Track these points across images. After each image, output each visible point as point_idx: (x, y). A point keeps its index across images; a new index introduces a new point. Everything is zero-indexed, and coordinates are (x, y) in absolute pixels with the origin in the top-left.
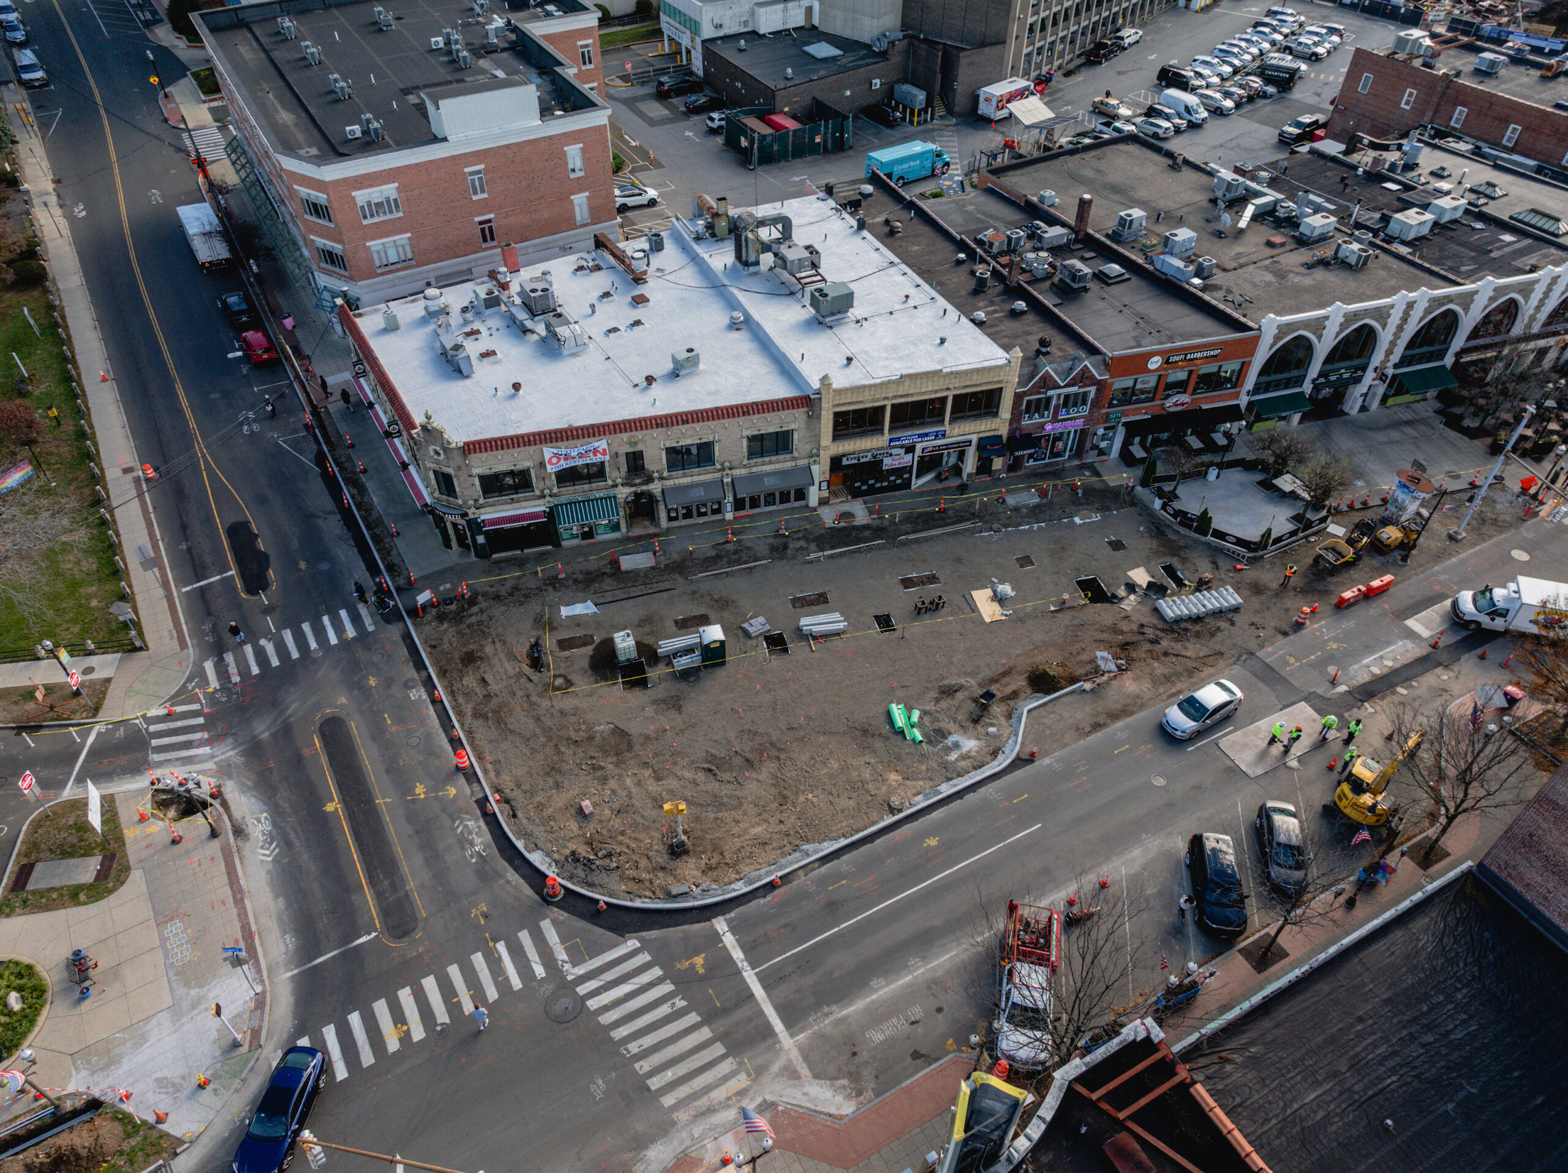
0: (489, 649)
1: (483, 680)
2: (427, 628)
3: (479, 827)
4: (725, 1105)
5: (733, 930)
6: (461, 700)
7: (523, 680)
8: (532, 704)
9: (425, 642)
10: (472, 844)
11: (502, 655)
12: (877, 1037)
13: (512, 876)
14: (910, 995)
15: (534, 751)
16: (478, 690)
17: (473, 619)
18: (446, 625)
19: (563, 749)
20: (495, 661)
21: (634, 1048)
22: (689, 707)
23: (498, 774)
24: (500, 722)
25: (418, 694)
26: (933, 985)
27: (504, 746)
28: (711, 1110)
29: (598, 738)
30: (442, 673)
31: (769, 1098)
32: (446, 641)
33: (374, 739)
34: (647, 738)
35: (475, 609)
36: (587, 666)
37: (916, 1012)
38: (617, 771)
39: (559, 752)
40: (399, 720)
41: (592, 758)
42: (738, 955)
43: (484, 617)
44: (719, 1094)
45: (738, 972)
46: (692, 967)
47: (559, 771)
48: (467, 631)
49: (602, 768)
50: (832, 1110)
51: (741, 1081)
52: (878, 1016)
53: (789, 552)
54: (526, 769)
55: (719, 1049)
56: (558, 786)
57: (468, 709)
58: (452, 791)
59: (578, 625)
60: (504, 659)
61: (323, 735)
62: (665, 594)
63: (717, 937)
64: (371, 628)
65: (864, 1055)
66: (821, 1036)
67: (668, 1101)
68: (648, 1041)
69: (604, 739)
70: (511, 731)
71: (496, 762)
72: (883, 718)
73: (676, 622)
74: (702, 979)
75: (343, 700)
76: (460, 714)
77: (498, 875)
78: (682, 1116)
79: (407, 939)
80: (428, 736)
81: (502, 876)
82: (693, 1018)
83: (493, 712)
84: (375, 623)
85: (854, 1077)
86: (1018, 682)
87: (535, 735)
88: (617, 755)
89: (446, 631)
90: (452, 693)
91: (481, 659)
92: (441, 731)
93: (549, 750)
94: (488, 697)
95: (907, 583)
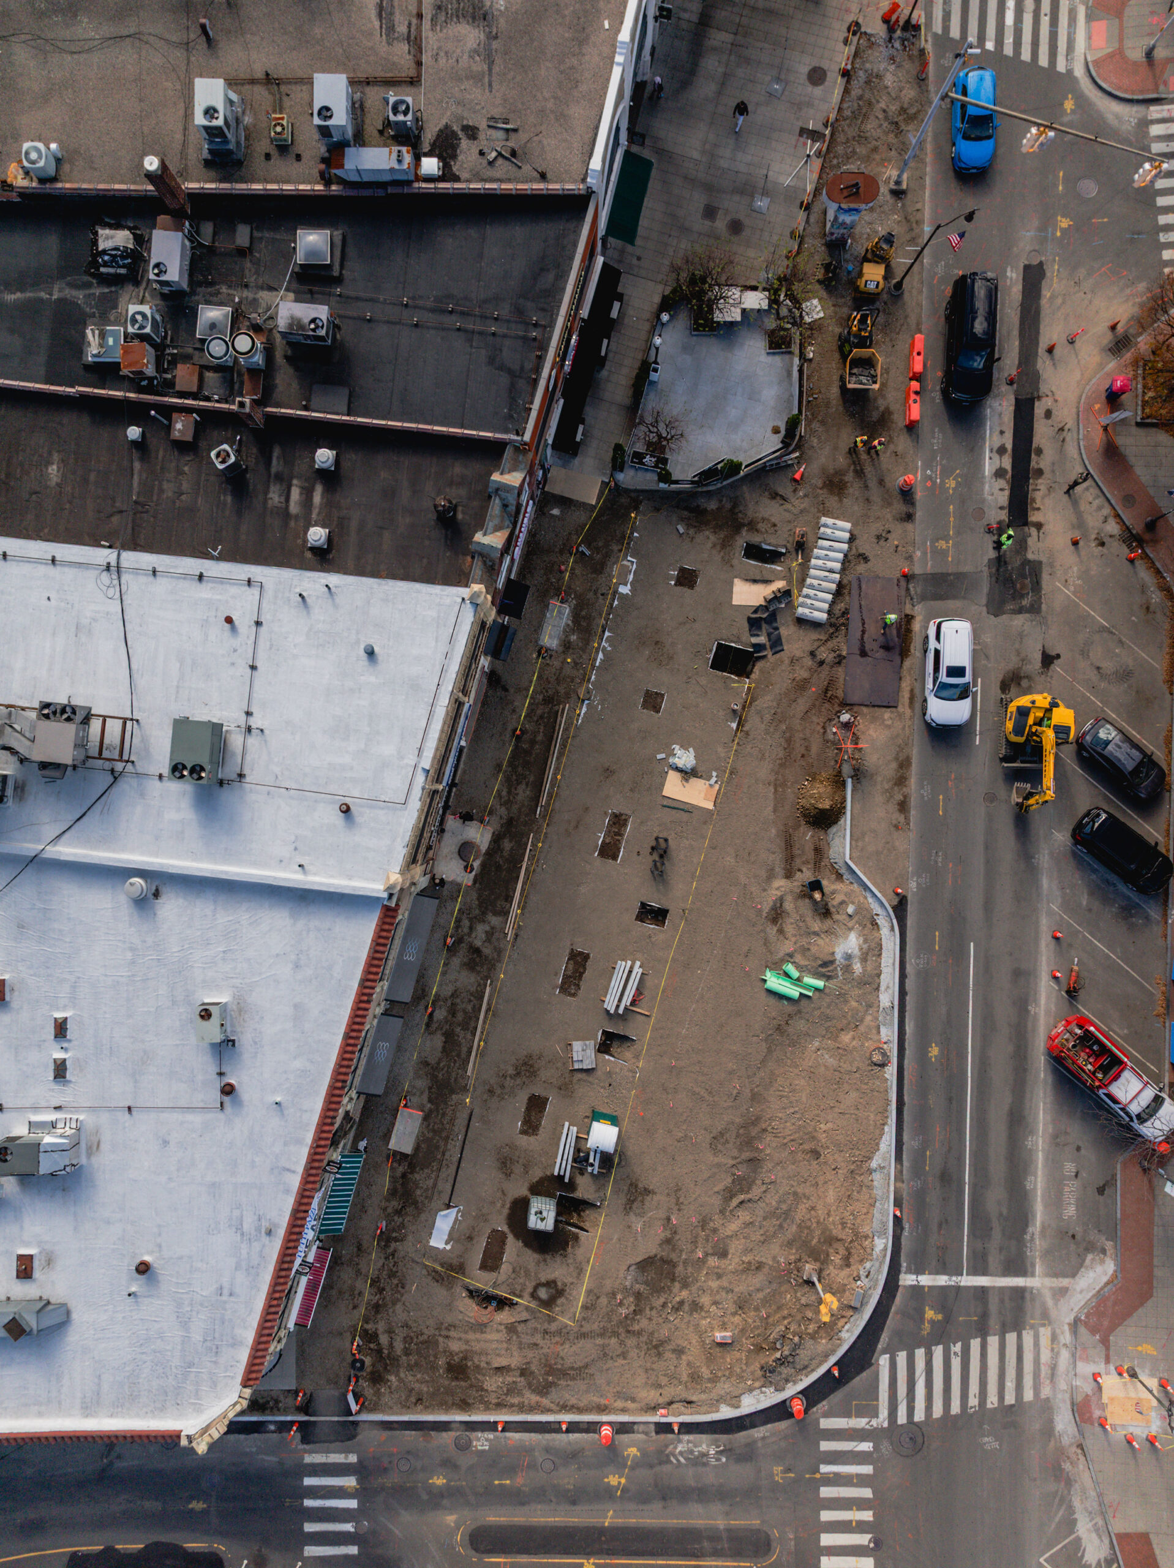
0: (455, 1346)
1: (497, 1369)
2: (386, 1399)
3: (689, 1442)
4: (1055, 1355)
5: (919, 1271)
6: (515, 1400)
7: (520, 1327)
8: (559, 1332)
9: (406, 1407)
10: (704, 1455)
11: (471, 1336)
12: (1071, 1211)
13: (758, 1433)
14: (1054, 1165)
15: (624, 1355)
16: (509, 1379)
17: (399, 1346)
18: (393, 1378)
19: (636, 1327)
20: (477, 1347)
21: (973, 1401)
22: (653, 1181)
23: (633, 1400)
24: (564, 1373)
25: (482, 1442)
26: (1057, 1141)
27: (600, 1380)
28: (1053, 1368)
29: (641, 1288)
30: (464, 1405)
31: (1070, 1318)
32: (417, 1386)
33: (523, 1504)
34: (668, 1241)
35: (384, 1339)
36: (536, 1256)
37: (1070, 1167)
38: (694, 1289)
39: (639, 1333)
40: (511, 1470)
41: (664, 1305)
42: (942, 1280)
43: (401, 1333)
44: (1045, 1356)
45: (958, 1289)
46: (932, 1322)
47: (662, 1343)
48: (413, 1359)
49: (682, 1303)
50: (1105, 1279)
51: (1045, 1333)
52: (1056, 1201)
53: (487, 951)
54: (640, 1371)
55: (1011, 1338)
56: (679, 1352)
57: (534, 1398)
58: (633, 1451)
59: (470, 1238)
60: (478, 1336)
61: (490, 1552)
62: (475, 1124)
63: (917, 1289)
64: (353, 1458)
65: (1078, 1230)
66: (1047, 1253)
67: (1028, 1395)
68: (974, 1388)
69: (646, 1283)
70: (586, 1366)
71: (619, 1395)
72: (772, 1001)
73: (523, 1132)
74: (947, 1319)
75: (451, 1519)
76: (531, 1409)
77: (751, 1445)
78: (1046, 1391)
79: (774, 1544)
80: (547, 1450)
81: (755, 1442)
82: (975, 1344)
83: (548, 1374)
84: (347, 1451)
85: (1090, 1247)
86: (807, 836)
87: (603, 1347)
88: (673, 1280)
89: (401, 1380)
90: (500, 1406)
91: (465, 1358)
92: (547, 1436)
93: (631, 1342)
94: (523, 1372)
95: (609, 851)
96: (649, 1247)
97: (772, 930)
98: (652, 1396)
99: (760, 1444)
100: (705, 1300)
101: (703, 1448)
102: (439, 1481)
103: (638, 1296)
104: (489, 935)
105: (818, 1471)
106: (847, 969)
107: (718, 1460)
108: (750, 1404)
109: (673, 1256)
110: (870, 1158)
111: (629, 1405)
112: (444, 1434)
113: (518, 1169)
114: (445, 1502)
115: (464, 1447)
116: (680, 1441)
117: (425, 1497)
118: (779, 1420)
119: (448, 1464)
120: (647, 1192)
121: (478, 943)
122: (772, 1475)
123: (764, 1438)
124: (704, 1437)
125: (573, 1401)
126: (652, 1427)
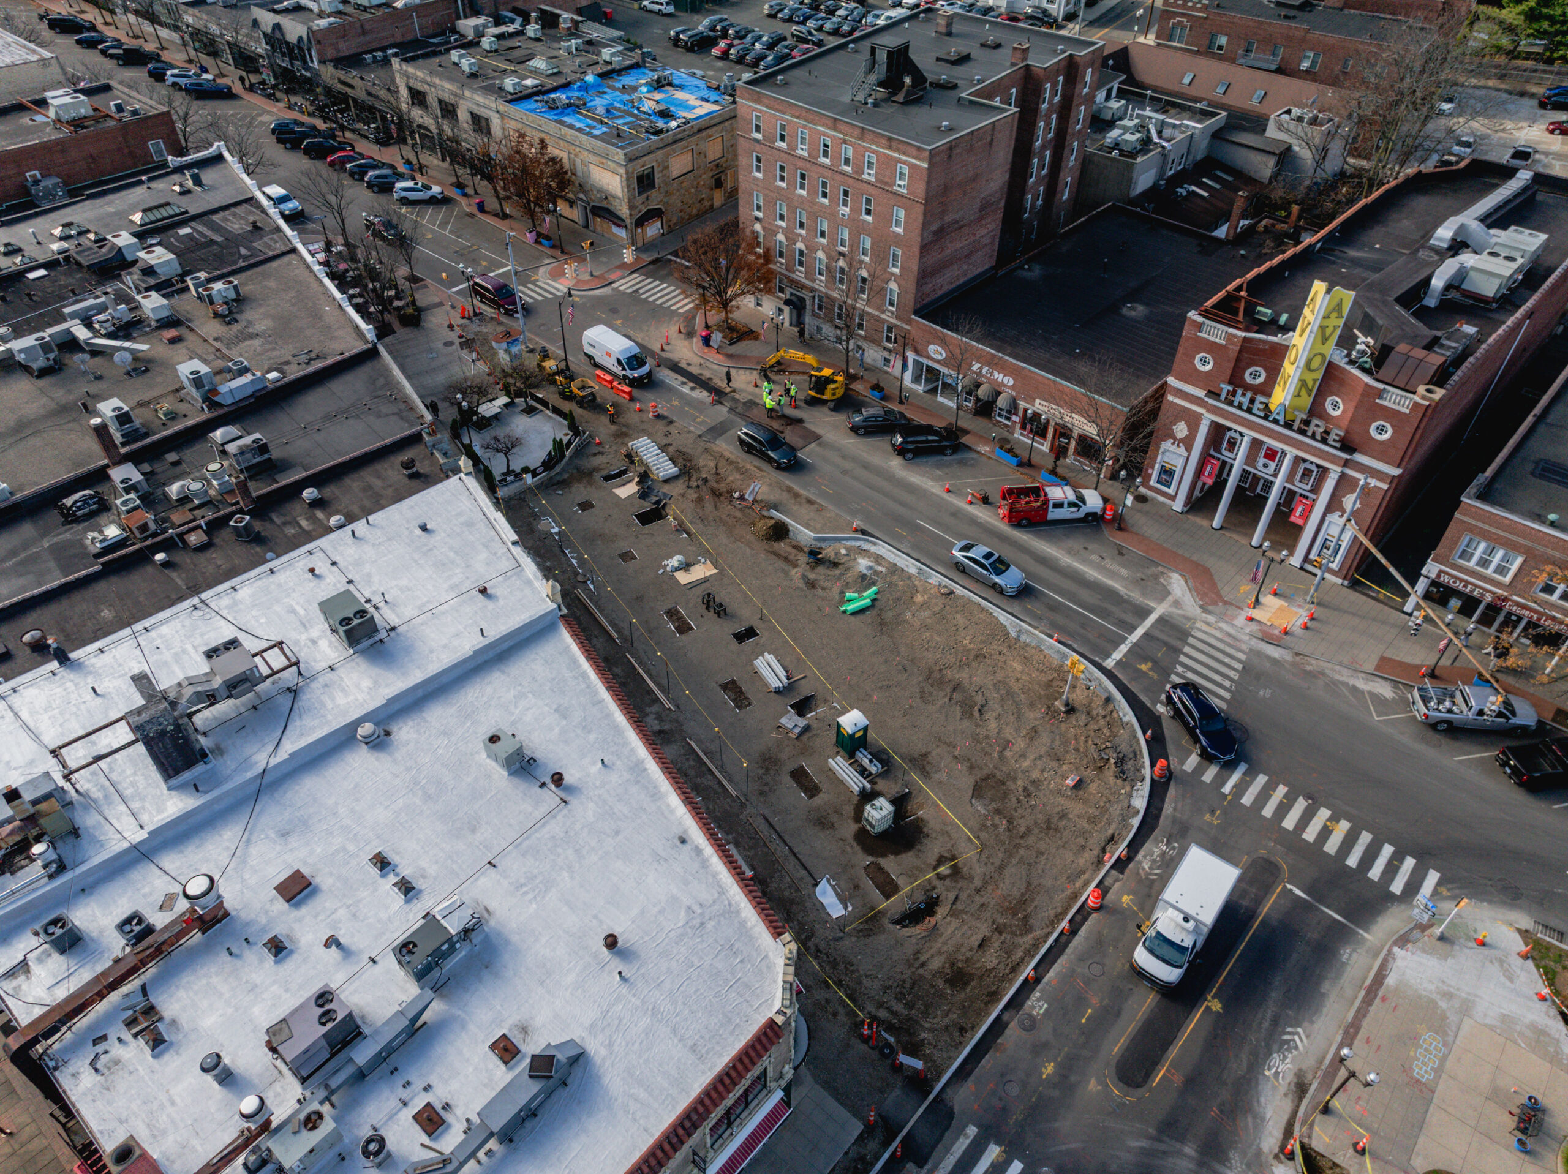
0: (936, 964)
1: (980, 946)
3: (1145, 857)
4: (1220, 629)
5: (1108, 655)
6: (1019, 954)
7: (959, 906)
8: (985, 883)
10: (1163, 854)
11: (937, 945)
12: (1124, 572)
14: (1087, 562)
16: (997, 945)
20: (949, 948)
21: (1227, 683)
23: (1084, 872)
24: (1023, 902)
25: (1037, 1004)
26: (1072, 553)
27: (1048, 882)
28: (1229, 635)
31: (1199, 611)
32: (947, 1021)
33: (1118, 1014)
35: (883, 1014)
36: (910, 854)
37: (1095, 558)
40: (1081, 1001)
42: (1124, 648)
44: (1218, 634)
45: (1135, 645)
46: (1151, 669)
50: (1182, 582)
51: (1199, 625)
52: (1113, 575)
55: (1191, 640)
57: (1029, 939)
58: (1126, 899)
59: (856, 887)
60: (941, 940)
61: (1148, 1075)
63: (1119, 663)
64: (972, 1131)
65: (1139, 575)
66: (1144, 595)
67: (1243, 657)
68: (1218, 678)
70: (1029, 884)
71: (1071, 879)
72: (860, 617)
74: (1155, 662)
75: (1093, 1086)
76: (1036, 946)
77: (1174, 820)
78: (1244, 647)
80: (1081, 959)
81: (1174, 817)
82: (1182, 658)
83: (1015, 914)
84: (961, 1130)
85: (1156, 577)
86: (782, 546)
89: (931, 1030)
90: (1015, 969)
91: (952, 964)
92: (1069, 950)
94: (999, 930)
95: (683, 628)
96: (967, 782)
97: (819, 592)
98: (1088, 857)
99: (1178, 815)
100: (1035, 775)
101: (1157, 852)
102: (1049, 1069)
103: (998, 811)
104: (659, 718)
105: (1225, 796)
106: (876, 572)
107: (1174, 848)
108: (1140, 802)
109: (986, 771)
110: (1008, 634)
111: (1084, 877)
112: (1008, 1032)
113: (834, 818)
114: (1073, 1078)
115: (1031, 1025)
116: (1140, 862)
117: (1056, 1093)
118: (1166, 791)
119: (1039, 1050)
120: (924, 756)
121: (657, 728)
122: (1210, 824)
123: (1175, 809)
124: (1148, 845)
125: (1052, 913)
126: (1114, 872)
